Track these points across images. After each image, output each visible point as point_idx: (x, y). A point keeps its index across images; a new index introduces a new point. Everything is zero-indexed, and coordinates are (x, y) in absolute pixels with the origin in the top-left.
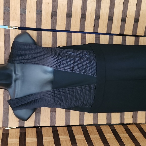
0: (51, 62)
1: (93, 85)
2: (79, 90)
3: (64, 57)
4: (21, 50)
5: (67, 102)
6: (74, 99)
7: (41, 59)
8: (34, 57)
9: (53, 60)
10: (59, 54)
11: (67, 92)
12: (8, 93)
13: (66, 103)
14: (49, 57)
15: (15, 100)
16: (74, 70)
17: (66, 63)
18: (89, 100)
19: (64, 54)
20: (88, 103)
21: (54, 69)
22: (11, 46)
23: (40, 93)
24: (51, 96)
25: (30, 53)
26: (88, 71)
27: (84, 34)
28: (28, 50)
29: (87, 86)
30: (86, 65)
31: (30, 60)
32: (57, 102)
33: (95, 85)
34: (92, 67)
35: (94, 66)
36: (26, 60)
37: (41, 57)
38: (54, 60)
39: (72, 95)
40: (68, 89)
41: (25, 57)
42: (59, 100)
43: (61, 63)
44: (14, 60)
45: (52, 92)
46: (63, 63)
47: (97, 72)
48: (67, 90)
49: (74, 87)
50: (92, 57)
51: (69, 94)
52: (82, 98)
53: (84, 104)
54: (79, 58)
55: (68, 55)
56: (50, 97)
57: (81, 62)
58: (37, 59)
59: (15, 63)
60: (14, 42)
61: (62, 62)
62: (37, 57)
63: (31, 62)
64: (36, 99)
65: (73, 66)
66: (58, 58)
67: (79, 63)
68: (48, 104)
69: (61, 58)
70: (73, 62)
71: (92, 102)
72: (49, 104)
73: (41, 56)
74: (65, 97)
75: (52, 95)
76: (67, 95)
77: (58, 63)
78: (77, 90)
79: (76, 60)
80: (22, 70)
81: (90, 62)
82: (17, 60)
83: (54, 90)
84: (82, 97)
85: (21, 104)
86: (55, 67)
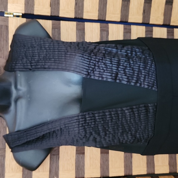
0: (78, 65)
1: (152, 104)
2: (128, 114)
3: (100, 56)
4: (25, 48)
5: (107, 135)
6: (119, 130)
7: (60, 60)
8: (49, 58)
9: (81, 61)
10: (92, 51)
11: (108, 116)
12: (5, 124)
13: (106, 138)
14: (75, 55)
15: (16, 133)
16: (118, 78)
17: (104, 66)
18: (145, 132)
19: (100, 51)
20: (143, 136)
21: (84, 76)
23: (60, 120)
24: (79, 125)
25: (41, 51)
26: (142, 81)
27: (127, 27)
28: (37, 47)
29: (141, 106)
30: (139, 69)
31: (41, 64)
32: (90, 136)
33: (156, 104)
34: (149, 74)
35: (152, 71)
36: (35, 64)
37: (60, 58)
38: (84, 60)
39: (116, 122)
40: (109, 111)
41: (33, 60)
42: (93, 133)
43: (95, 66)
44: (14, 65)
45: (80, 117)
46: (99, 67)
47: (157, 82)
48: (107, 114)
49: (120, 109)
50: (148, 56)
51: (111, 120)
52: (133, 129)
53: (136, 140)
54: (127, 57)
55: (107, 52)
56: (77, 126)
57: (129, 65)
58: (53, 61)
59: (16, 70)
60: (14, 36)
61: (97, 65)
62: (54, 57)
63: (42, 66)
64: (53, 130)
65: (117, 71)
66: (90, 58)
67: (126, 67)
68: (73, 139)
69: (94, 57)
70: (116, 64)
71: (150, 136)
72: (75, 140)
73: (60, 55)
74: (104, 126)
75: (81, 123)
76: (108, 123)
77: (90, 66)
78: (125, 113)
79: (121, 60)
80: (28, 81)
81: (145, 65)
82: (19, 64)
83: (85, 113)
84: (134, 126)
85: (26, 141)
86: (85, 73)
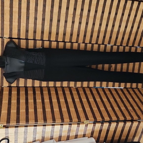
16: (34, 62)
22: (5, 47)
26: (41, 63)
27: (43, 41)
31: (13, 56)
33: (45, 69)
35: (44, 60)
47: (45, 63)
48: (31, 71)
50: (44, 56)
53: (39, 78)
54: (37, 56)
55: (32, 55)
70: (34, 58)
71: (43, 77)
75: (24, 73)
80: (10, 60)
84: (38, 74)
86: (25, 61)
